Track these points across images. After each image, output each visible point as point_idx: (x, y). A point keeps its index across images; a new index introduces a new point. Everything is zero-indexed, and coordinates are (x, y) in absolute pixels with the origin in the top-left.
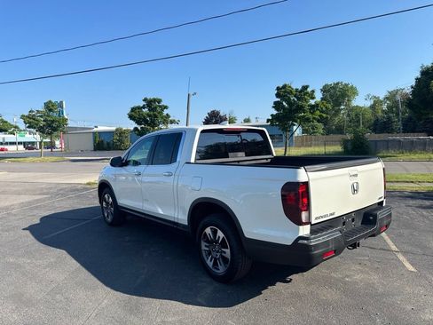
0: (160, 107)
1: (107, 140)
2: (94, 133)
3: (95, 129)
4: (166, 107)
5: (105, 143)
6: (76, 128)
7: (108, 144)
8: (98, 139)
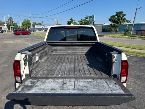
0: (122, 15)
1: (106, 28)
2: (102, 26)
3: (104, 24)
4: (125, 15)
5: (106, 30)
6: (97, 24)
7: (107, 30)
8: (103, 28)
